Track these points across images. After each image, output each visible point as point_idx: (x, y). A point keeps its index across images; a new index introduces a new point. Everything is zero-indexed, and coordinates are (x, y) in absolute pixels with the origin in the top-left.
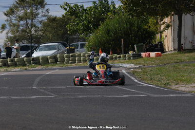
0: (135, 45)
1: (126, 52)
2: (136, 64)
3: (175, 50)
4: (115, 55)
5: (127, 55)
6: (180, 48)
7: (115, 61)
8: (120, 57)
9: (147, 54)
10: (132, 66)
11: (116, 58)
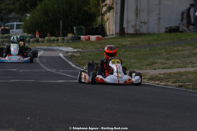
0: (75, 28)
1: (65, 35)
2: (75, 48)
3: (116, 33)
4: (53, 38)
5: (65, 38)
6: (122, 32)
7: (53, 44)
8: (58, 40)
9: (87, 37)
10: (70, 49)
11: (53, 40)
